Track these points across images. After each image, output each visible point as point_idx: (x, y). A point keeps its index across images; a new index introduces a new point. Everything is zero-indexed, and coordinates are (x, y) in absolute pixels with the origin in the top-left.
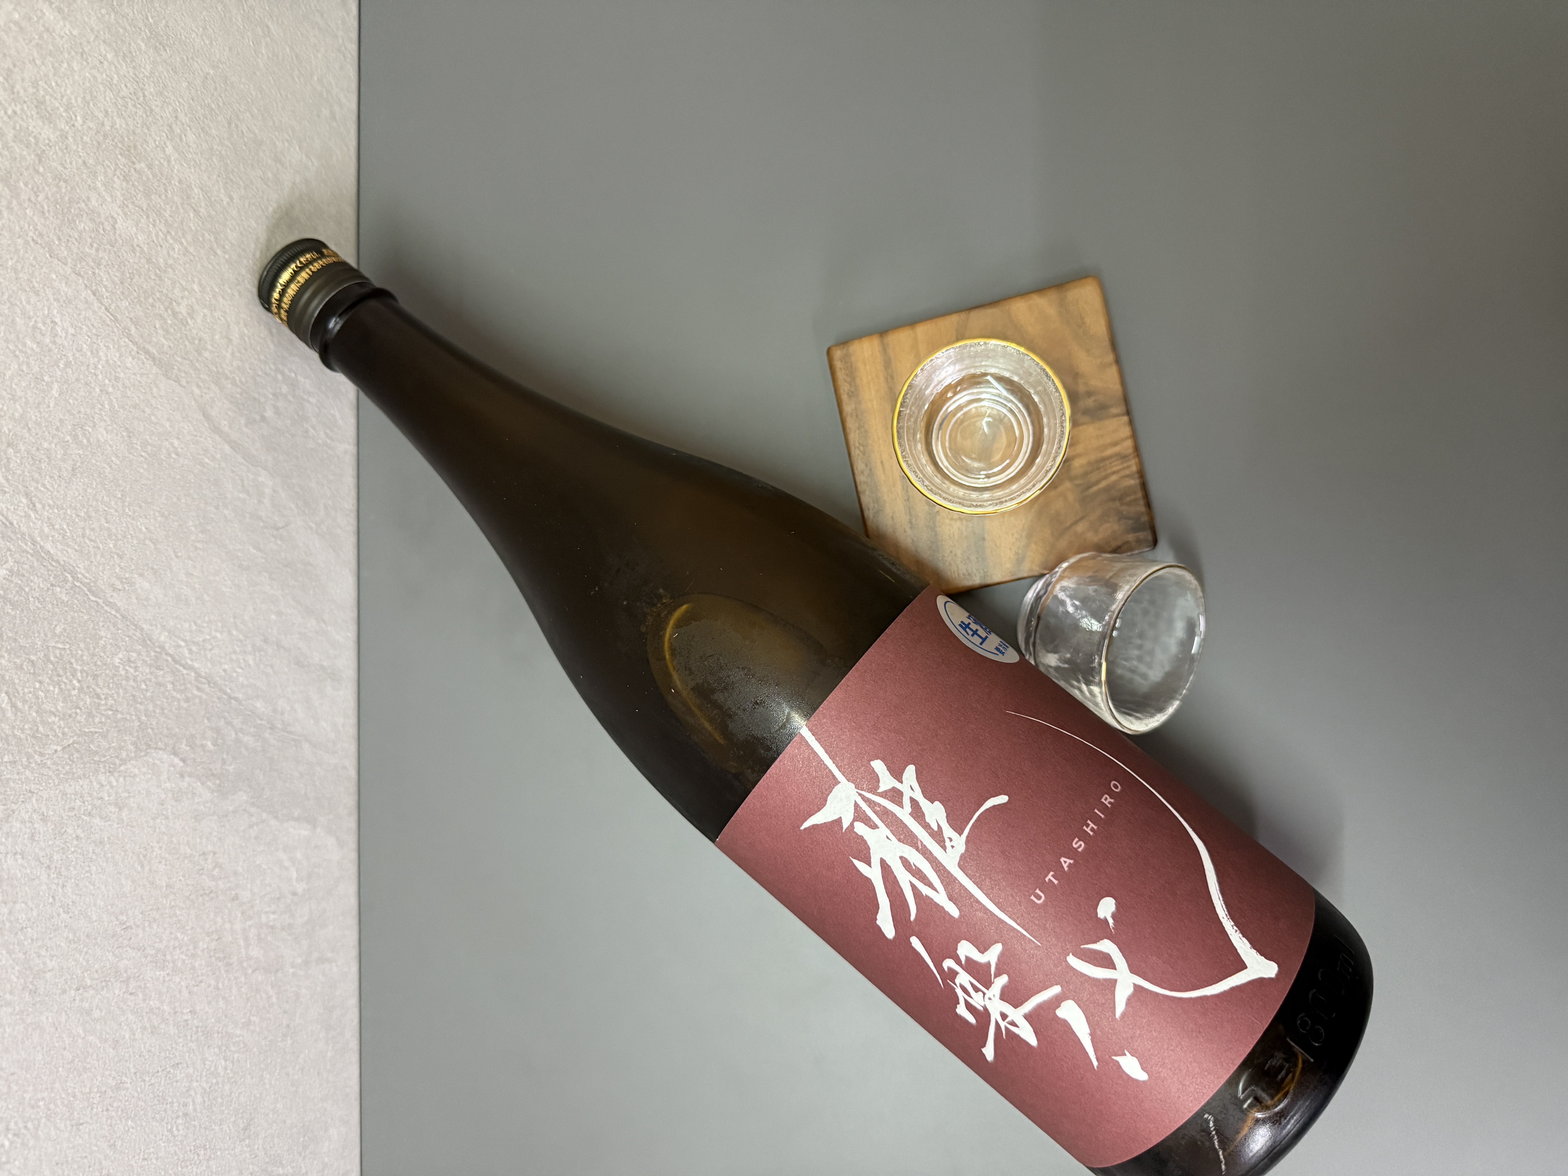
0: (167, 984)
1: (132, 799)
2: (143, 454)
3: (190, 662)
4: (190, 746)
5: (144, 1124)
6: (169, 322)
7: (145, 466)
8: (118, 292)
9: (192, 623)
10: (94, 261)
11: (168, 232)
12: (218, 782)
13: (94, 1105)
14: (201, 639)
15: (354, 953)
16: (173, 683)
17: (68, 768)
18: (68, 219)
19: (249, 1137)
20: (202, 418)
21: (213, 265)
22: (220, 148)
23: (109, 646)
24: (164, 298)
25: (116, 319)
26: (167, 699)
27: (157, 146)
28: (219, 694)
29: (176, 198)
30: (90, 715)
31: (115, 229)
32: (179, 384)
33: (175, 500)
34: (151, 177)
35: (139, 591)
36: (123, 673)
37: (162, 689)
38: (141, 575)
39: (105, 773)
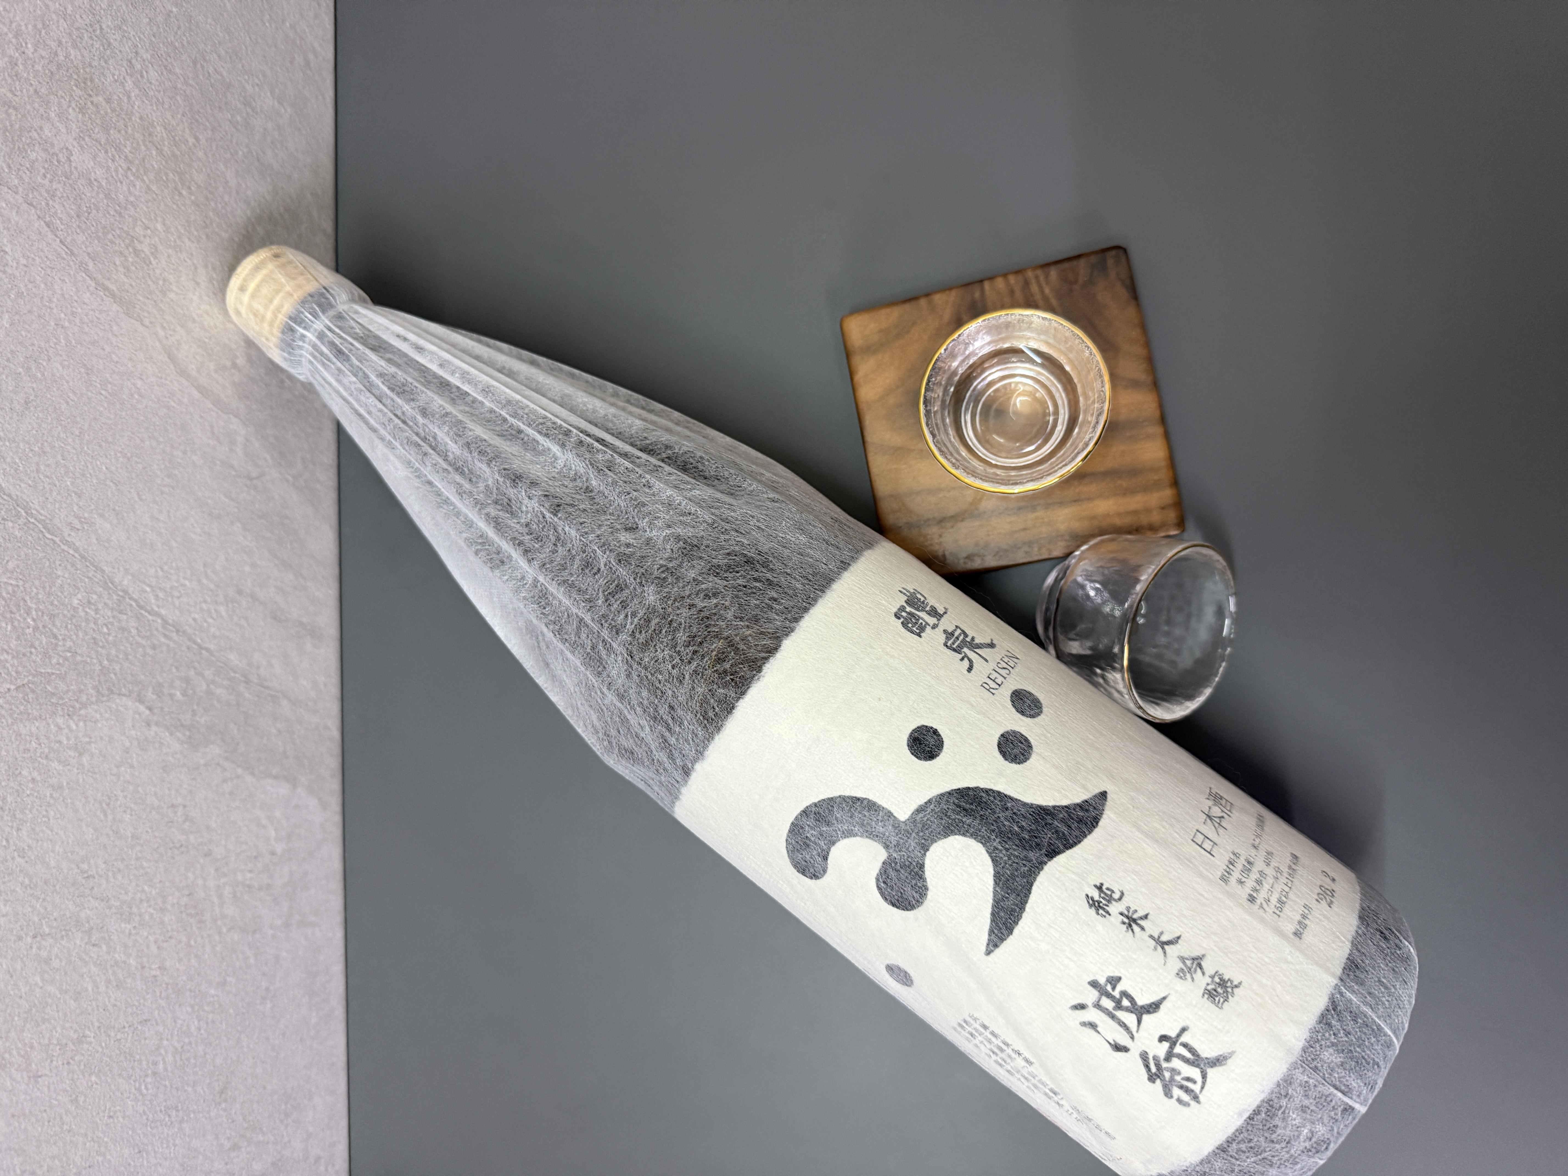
0: (133, 937)
1: (93, 745)
2: (103, 392)
3: (156, 609)
4: (157, 695)
5: (109, 1080)
6: (130, 260)
7: (106, 405)
8: (74, 226)
9: (159, 569)
10: (47, 191)
11: (129, 169)
12: (188, 733)
13: (55, 1059)
14: (168, 586)
15: (339, 918)
16: (137, 629)
17: (22, 708)
18: (19, 148)
19: (225, 1101)
20: (168, 360)
21: (177, 205)
22: (184, 87)
23: (66, 586)
24: (125, 235)
25: (72, 253)
26: (132, 644)
27: (116, 81)
28: (189, 643)
29: (137, 135)
30: (46, 654)
31: (70, 161)
32: (142, 324)
33: (138, 441)
34: (109, 111)
35: (100, 531)
36: (82, 614)
37: (126, 634)
38: (102, 516)
39: (63, 716)
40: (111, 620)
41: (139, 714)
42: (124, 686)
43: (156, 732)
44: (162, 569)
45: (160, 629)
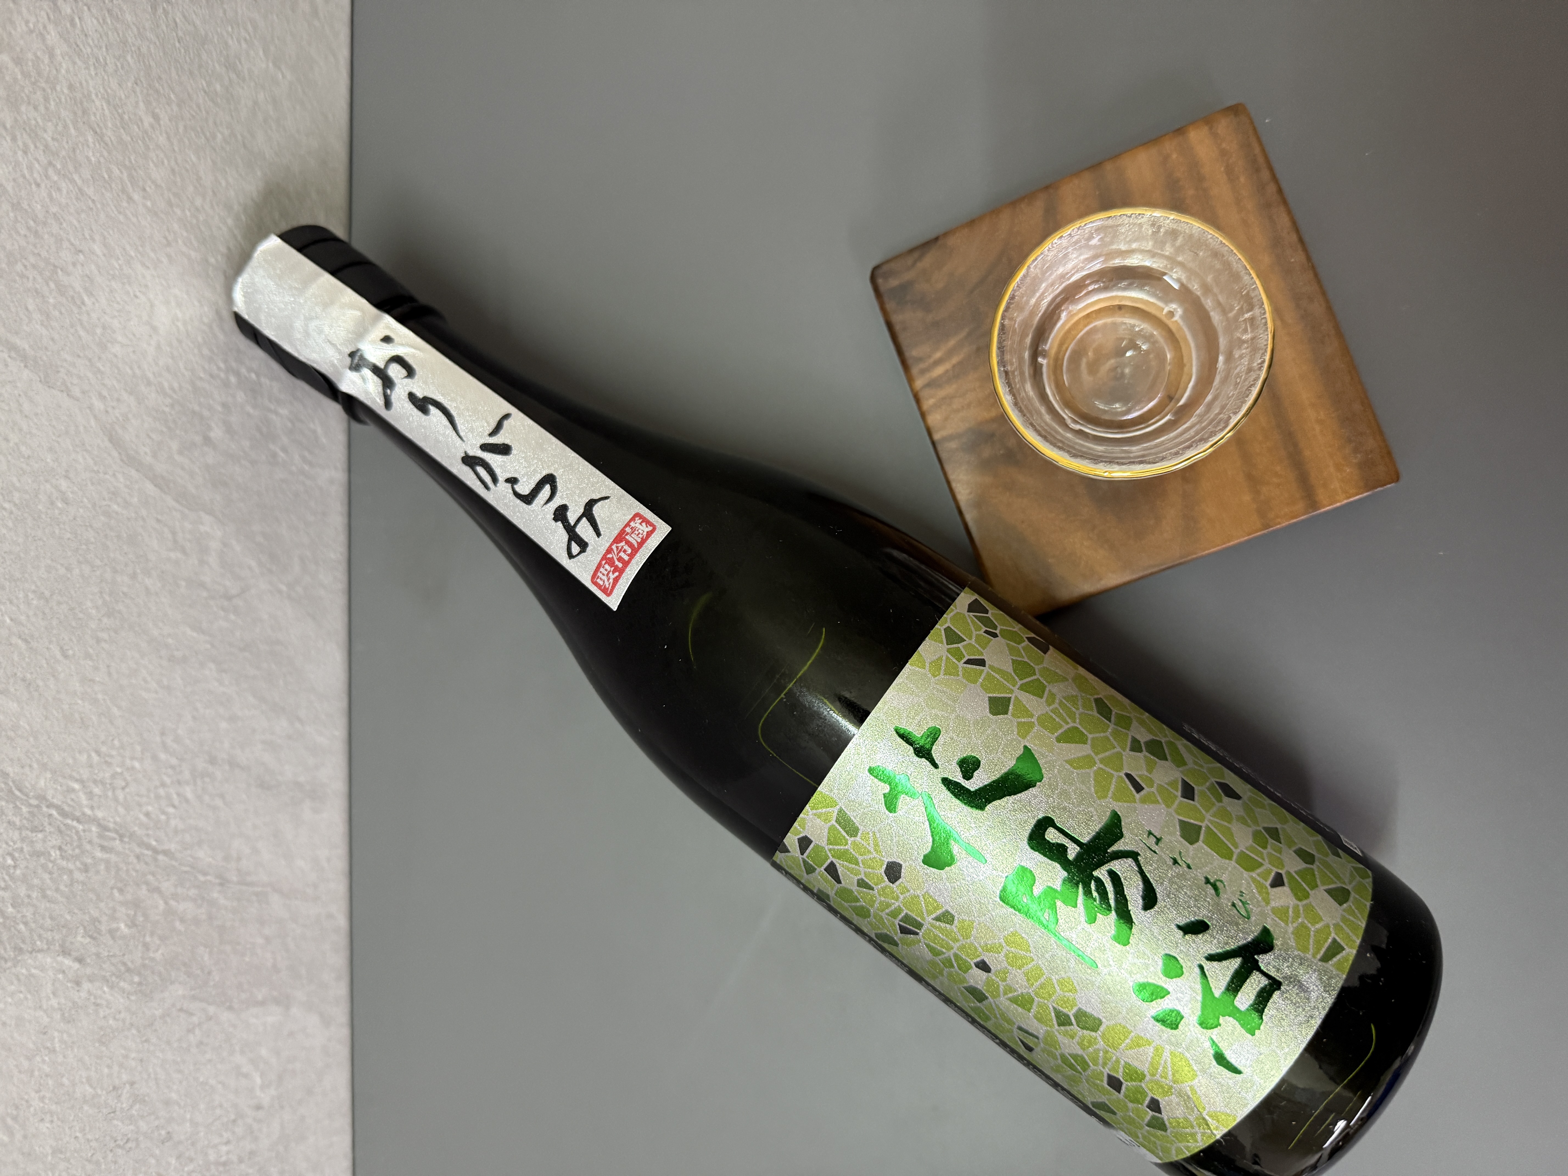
40: (18, 845)
41: (64, 972)
42: (40, 936)
43: (89, 991)
44: (98, 753)
45: (96, 840)
